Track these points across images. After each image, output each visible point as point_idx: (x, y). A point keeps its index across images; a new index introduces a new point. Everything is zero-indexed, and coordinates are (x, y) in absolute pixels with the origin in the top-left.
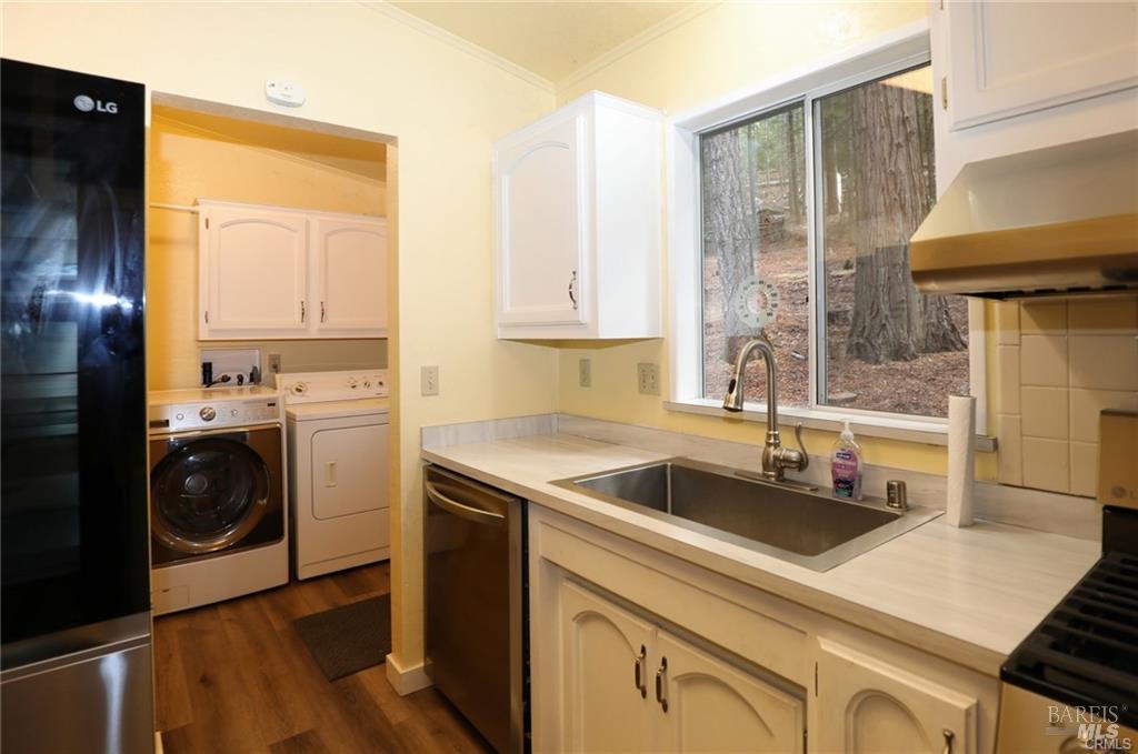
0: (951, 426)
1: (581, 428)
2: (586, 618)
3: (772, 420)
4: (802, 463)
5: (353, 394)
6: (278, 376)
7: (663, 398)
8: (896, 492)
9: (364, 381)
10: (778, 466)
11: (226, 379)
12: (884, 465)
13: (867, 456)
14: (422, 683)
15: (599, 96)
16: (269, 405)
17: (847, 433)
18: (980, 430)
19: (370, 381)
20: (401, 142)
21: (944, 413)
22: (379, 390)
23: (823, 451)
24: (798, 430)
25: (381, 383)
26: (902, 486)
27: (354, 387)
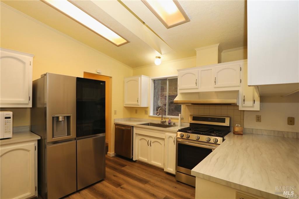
0: (179, 117)
1: (136, 119)
2: (141, 139)
3: (162, 117)
4: (165, 122)
7: (148, 115)
8: (174, 124)
10: (163, 122)
12: (173, 121)
13: (172, 121)
14: (113, 155)
15: (142, 75)
17: (170, 118)
18: (182, 117)
20: (113, 77)
21: (178, 116)
23: (167, 120)
24: (165, 118)
26: (175, 123)
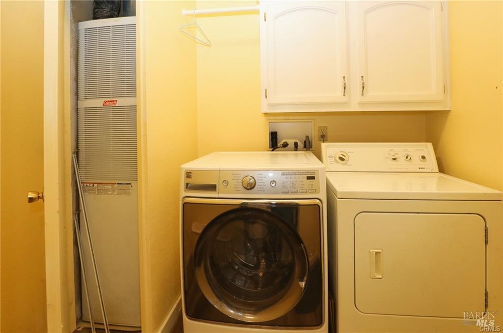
5: (394, 166)
6: (324, 145)
9: (405, 153)
11: (285, 145)
16: (309, 178)
19: (411, 154)
22: (423, 164)
25: (423, 157)
27: (394, 159)
